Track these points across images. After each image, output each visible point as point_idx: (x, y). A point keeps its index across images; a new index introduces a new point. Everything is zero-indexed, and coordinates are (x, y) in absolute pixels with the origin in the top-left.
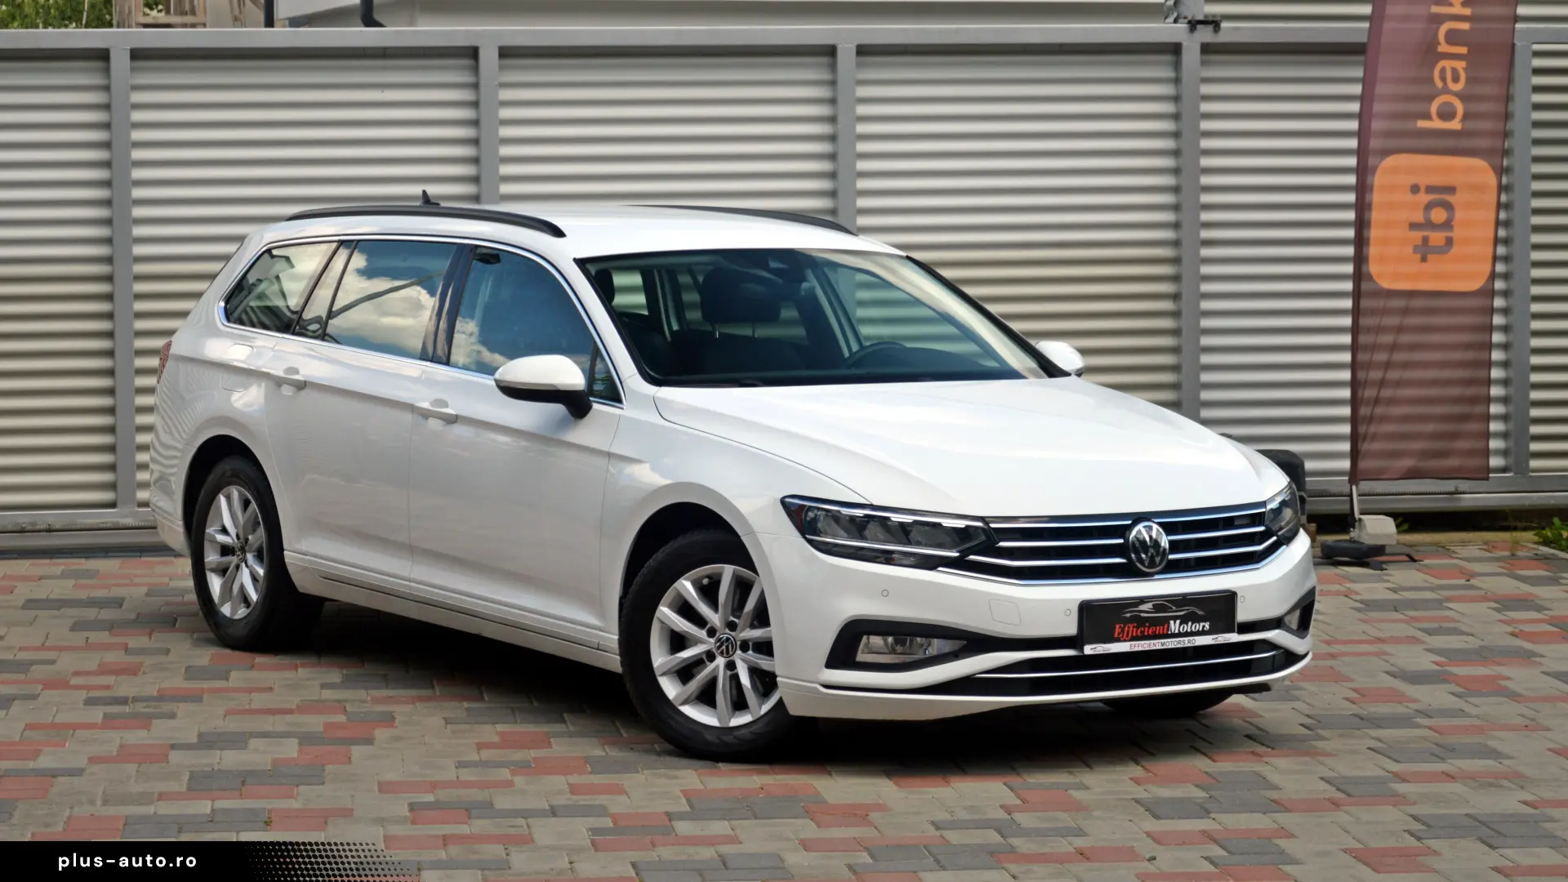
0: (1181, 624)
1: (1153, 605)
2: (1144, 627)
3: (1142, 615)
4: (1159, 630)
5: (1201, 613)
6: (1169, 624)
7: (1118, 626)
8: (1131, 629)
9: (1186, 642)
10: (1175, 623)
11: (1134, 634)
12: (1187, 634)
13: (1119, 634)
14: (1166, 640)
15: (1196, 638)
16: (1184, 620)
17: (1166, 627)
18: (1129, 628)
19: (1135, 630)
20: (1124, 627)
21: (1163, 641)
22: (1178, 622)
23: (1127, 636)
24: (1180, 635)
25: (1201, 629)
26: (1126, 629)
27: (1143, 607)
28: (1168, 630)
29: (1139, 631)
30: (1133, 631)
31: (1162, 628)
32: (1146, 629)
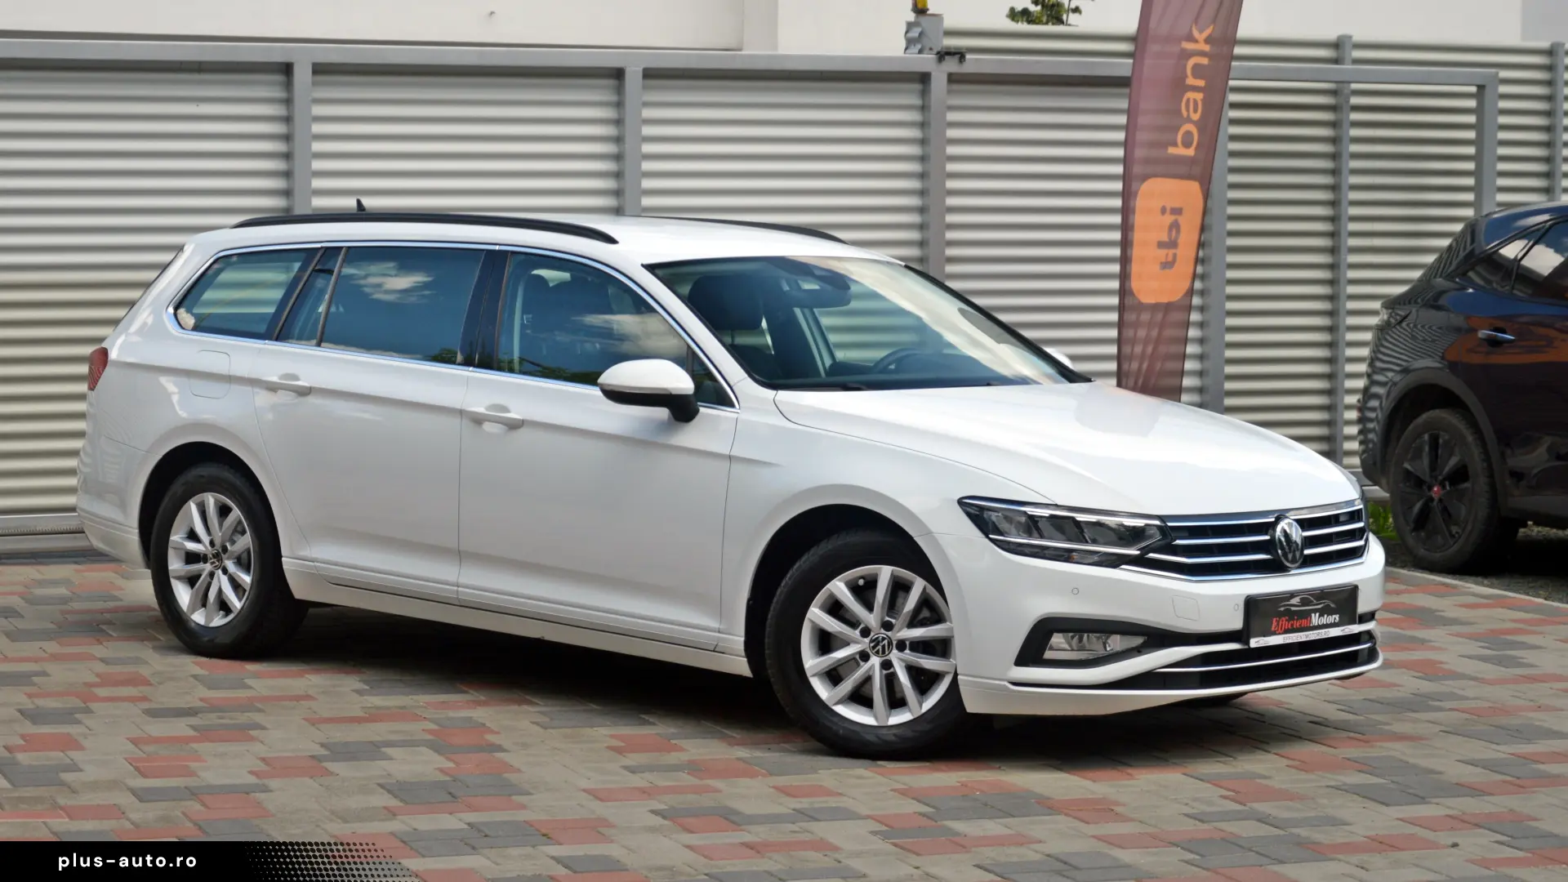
0: (1320, 616)
2: (1293, 620)
4: (1304, 622)
15: (1330, 630)
26: (1281, 623)
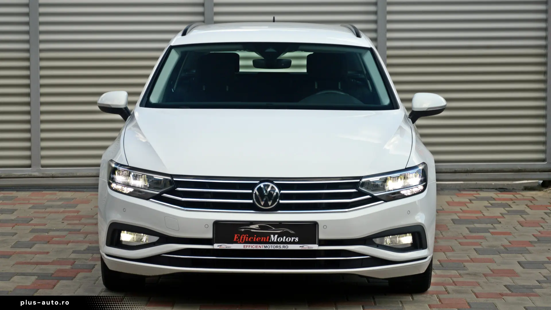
1: (259, 226)
3: (252, 230)
5: (293, 232)
6: (270, 237)
7: (236, 235)
8: (245, 237)
9: (282, 247)
10: (274, 236)
11: (247, 240)
12: (282, 243)
13: (237, 239)
14: (267, 245)
16: (280, 235)
17: (268, 237)
18: (243, 236)
19: (247, 238)
20: (240, 236)
21: (266, 245)
22: (276, 236)
23: (242, 241)
24: (277, 243)
25: (292, 241)
27: (252, 227)
28: (269, 239)
29: (250, 239)
30: (246, 238)
31: (265, 238)
32: (255, 238)
